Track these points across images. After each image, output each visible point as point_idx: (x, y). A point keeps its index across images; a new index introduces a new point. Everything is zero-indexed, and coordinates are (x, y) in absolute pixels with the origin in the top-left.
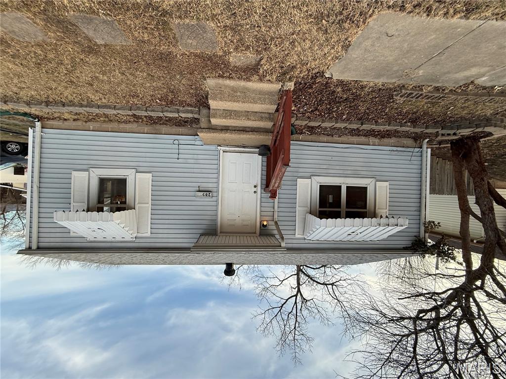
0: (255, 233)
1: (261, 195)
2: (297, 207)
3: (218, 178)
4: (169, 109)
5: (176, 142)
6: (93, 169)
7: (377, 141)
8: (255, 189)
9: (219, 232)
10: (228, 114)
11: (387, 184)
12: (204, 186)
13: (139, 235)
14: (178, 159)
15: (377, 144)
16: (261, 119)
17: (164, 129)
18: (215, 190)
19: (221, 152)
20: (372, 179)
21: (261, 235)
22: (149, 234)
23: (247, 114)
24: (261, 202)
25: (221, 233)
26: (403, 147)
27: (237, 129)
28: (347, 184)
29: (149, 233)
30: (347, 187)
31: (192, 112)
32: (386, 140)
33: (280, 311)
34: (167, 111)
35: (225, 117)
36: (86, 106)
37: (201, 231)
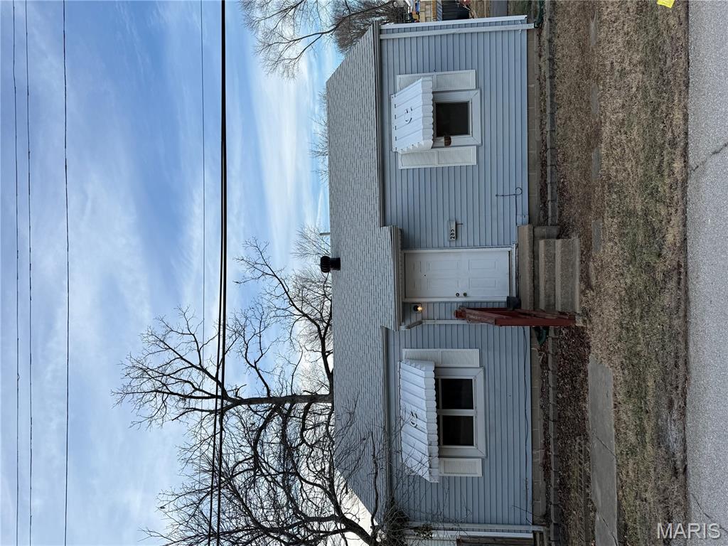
0: (405, 297)
1: (454, 302)
2: (441, 350)
3: (474, 247)
4: (554, 191)
5: (519, 191)
6: (479, 94)
7: (539, 460)
8: (461, 294)
9: (407, 252)
10: (551, 259)
11: (480, 474)
12: (463, 231)
13: (399, 157)
14: (497, 195)
15: (535, 460)
16: (548, 296)
17: (536, 174)
18: (459, 243)
19: (510, 249)
20: (484, 453)
21: (404, 304)
22: (400, 167)
23: (551, 280)
24: (445, 303)
25: (405, 254)
26: (533, 499)
27: (536, 269)
28: (476, 417)
29: (402, 168)
30: (472, 417)
31: (553, 216)
32: (541, 474)
33: (193, 366)
34: (552, 188)
35: (546, 256)
36: (551, 101)
37: (406, 229)
